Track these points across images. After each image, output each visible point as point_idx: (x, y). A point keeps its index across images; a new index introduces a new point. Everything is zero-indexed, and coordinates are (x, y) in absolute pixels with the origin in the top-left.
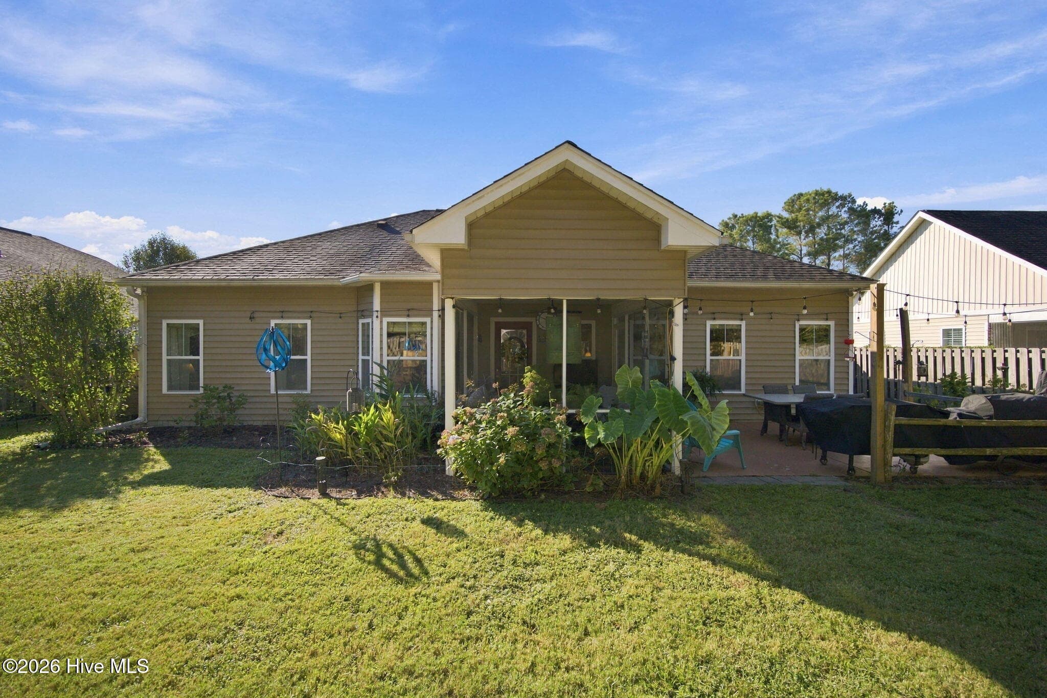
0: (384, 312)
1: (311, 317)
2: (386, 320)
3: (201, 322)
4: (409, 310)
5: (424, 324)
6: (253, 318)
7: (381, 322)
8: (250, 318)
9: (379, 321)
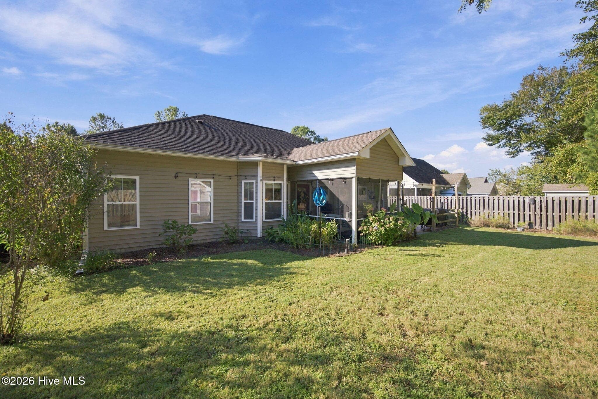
0: (264, 177)
1: (213, 178)
2: (265, 182)
3: (138, 178)
4: (274, 177)
5: (281, 184)
6: (177, 177)
7: (263, 183)
8: (175, 177)
9: (262, 183)
